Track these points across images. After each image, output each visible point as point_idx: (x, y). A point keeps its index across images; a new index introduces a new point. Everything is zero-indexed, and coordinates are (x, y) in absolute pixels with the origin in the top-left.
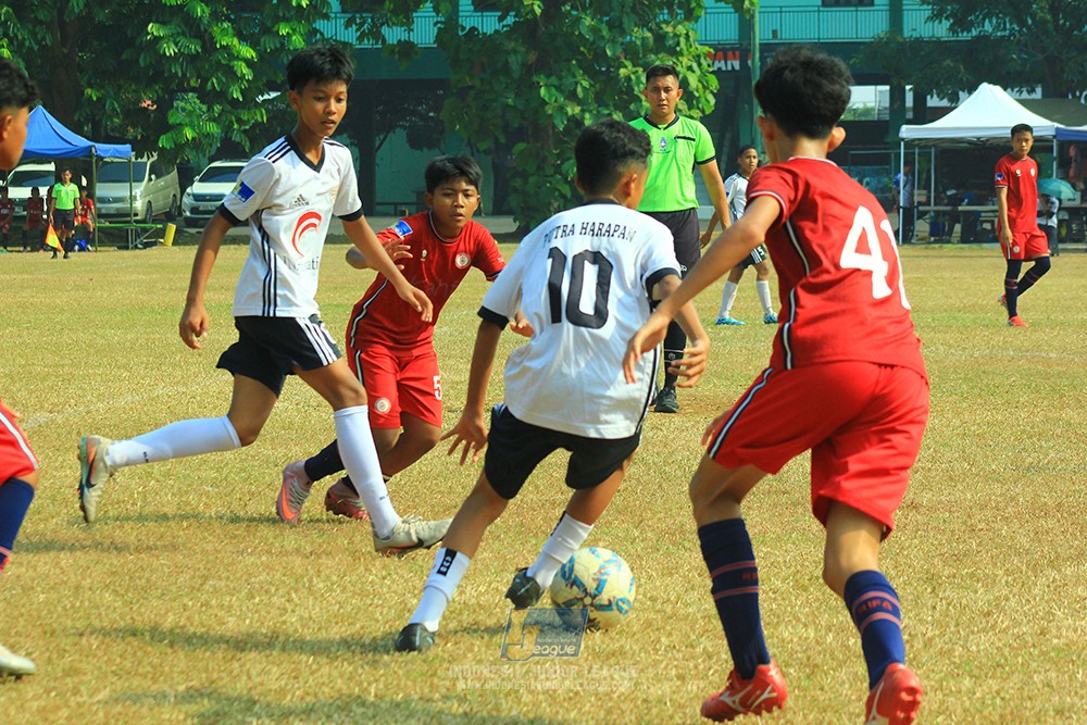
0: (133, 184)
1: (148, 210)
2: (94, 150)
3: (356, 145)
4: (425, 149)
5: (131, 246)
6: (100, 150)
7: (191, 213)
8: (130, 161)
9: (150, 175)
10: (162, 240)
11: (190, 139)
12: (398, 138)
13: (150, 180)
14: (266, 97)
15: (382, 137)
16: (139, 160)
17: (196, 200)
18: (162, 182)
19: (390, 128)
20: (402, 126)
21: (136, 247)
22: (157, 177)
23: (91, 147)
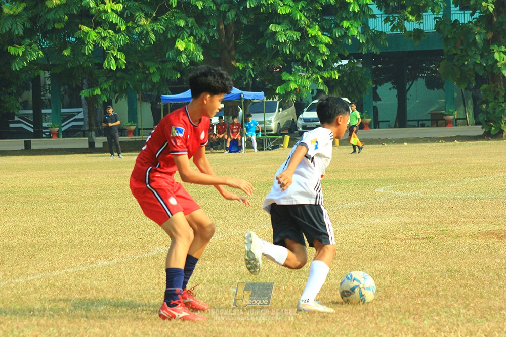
0: (265, 114)
1: (278, 128)
2: (242, 96)
3: (396, 88)
4: (435, 89)
5: (265, 149)
6: (246, 95)
7: (303, 129)
8: (263, 101)
9: (279, 108)
10: (282, 145)
11: (293, 89)
12: (420, 83)
13: (279, 111)
14: (340, 63)
15: (410, 83)
16: (268, 100)
17: (305, 122)
18: (286, 112)
19: (415, 78)
20: (422, 77)
21: (268, 149)
22: (283, 110)
23: (241, 93)
